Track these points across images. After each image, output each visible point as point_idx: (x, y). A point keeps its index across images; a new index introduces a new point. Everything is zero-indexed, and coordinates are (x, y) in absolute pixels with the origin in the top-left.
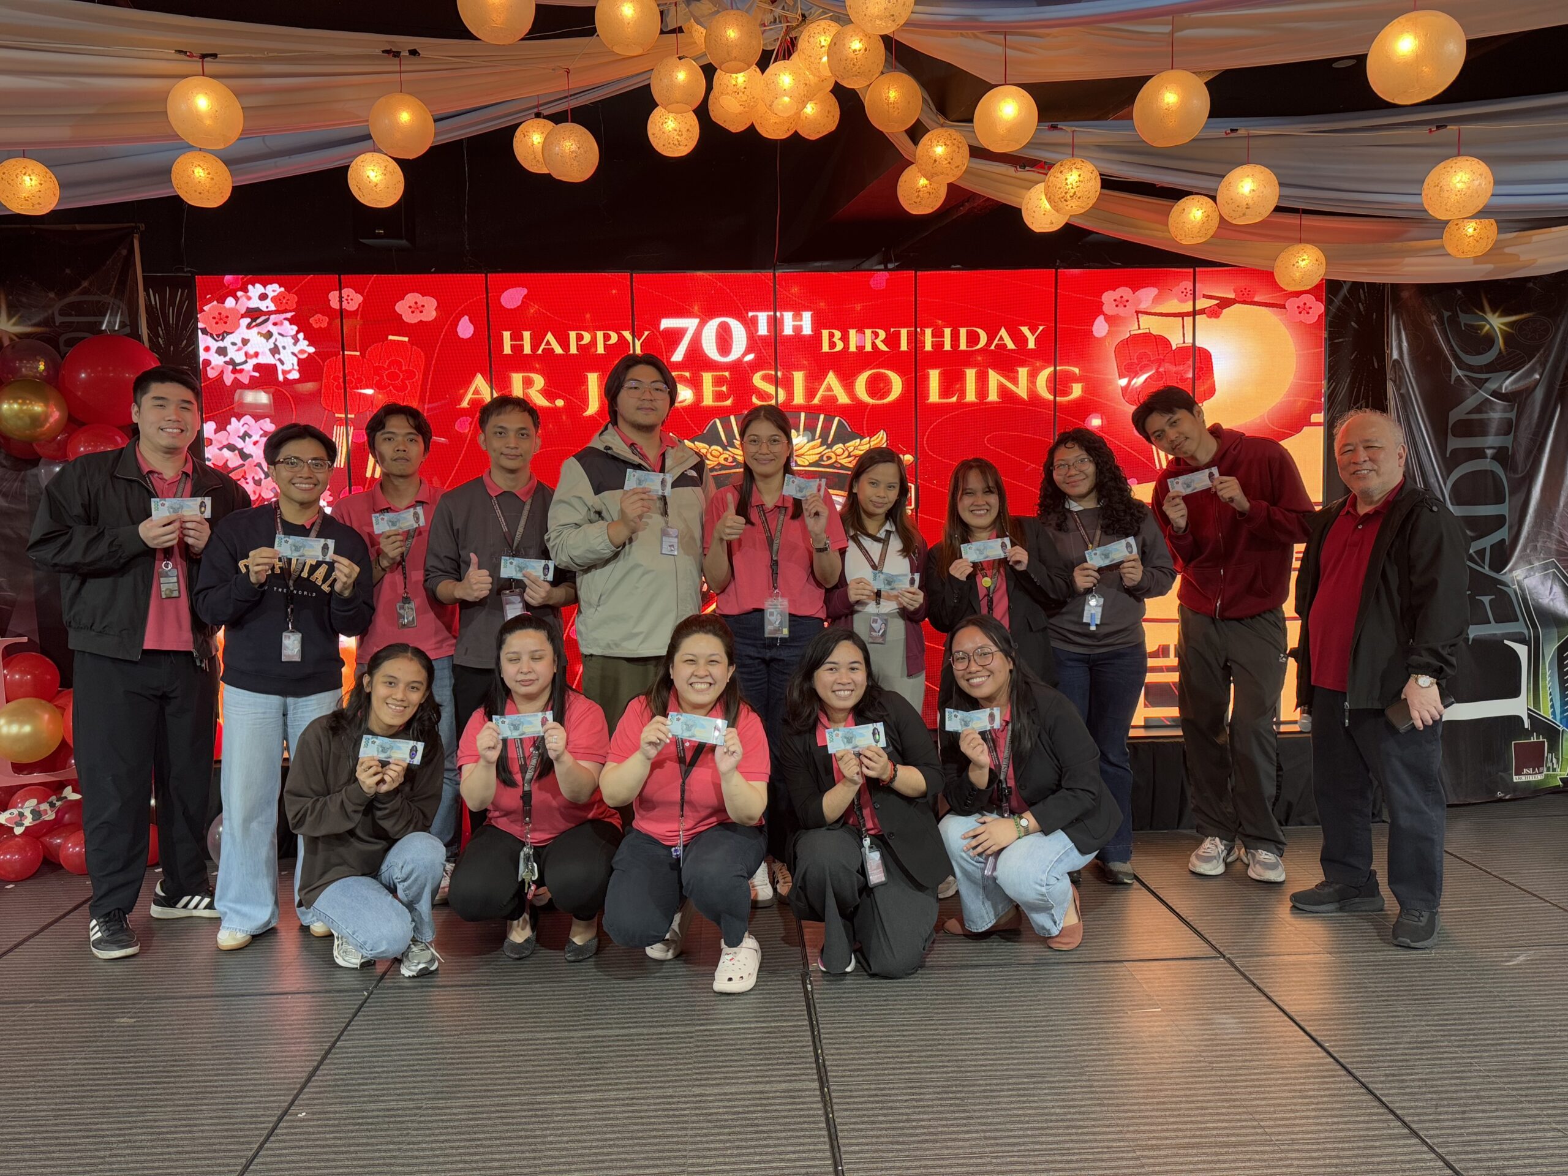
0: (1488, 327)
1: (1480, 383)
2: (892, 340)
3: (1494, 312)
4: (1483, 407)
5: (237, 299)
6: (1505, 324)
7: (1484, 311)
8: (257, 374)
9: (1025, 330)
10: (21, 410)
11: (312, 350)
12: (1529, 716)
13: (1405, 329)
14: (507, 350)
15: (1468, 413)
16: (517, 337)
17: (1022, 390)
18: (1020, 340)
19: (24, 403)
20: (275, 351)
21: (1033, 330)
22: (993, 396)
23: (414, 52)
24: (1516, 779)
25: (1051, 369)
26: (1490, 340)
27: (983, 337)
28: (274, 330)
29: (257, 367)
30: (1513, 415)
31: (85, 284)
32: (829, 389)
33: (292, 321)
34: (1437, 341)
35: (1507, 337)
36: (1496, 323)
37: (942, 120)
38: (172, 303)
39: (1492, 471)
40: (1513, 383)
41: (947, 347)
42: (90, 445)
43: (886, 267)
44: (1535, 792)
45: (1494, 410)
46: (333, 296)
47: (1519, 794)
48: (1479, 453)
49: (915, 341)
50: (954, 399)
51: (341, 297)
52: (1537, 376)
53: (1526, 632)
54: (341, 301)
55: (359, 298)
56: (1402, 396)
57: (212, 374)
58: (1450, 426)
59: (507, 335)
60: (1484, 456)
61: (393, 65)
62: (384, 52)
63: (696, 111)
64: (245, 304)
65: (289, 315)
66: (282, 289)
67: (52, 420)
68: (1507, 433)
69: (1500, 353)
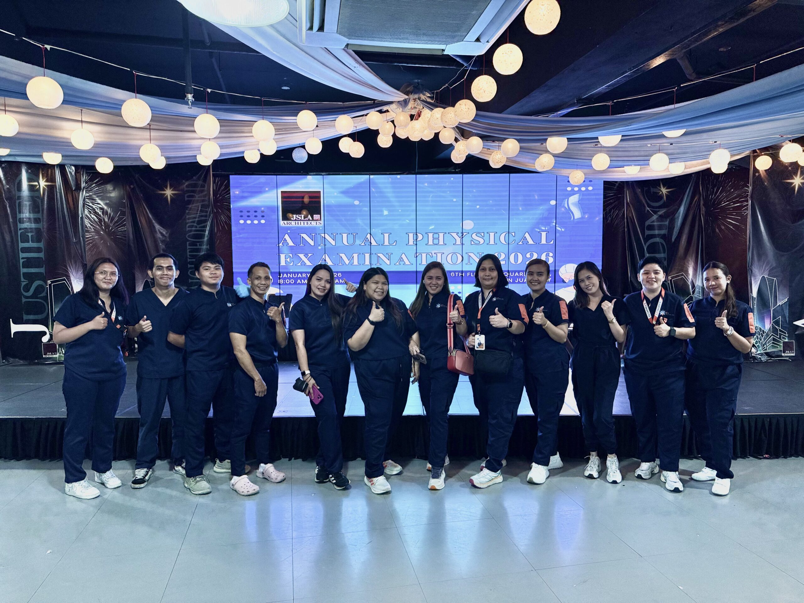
0: (661, 192)
1: (656, 213)
3: (664, 188)
4: (657, 220)
6: (667, 192)
15: (651, 222)
26: (661, 197)
30: (667, 223)
34: (641, 199)
35: (667, 196)
36: (664, 191)
37: (462, 138)
39: (661, 243)
48: (656, 236)
58: (646, 227)
68: (666, 230)
69: (664, 202)
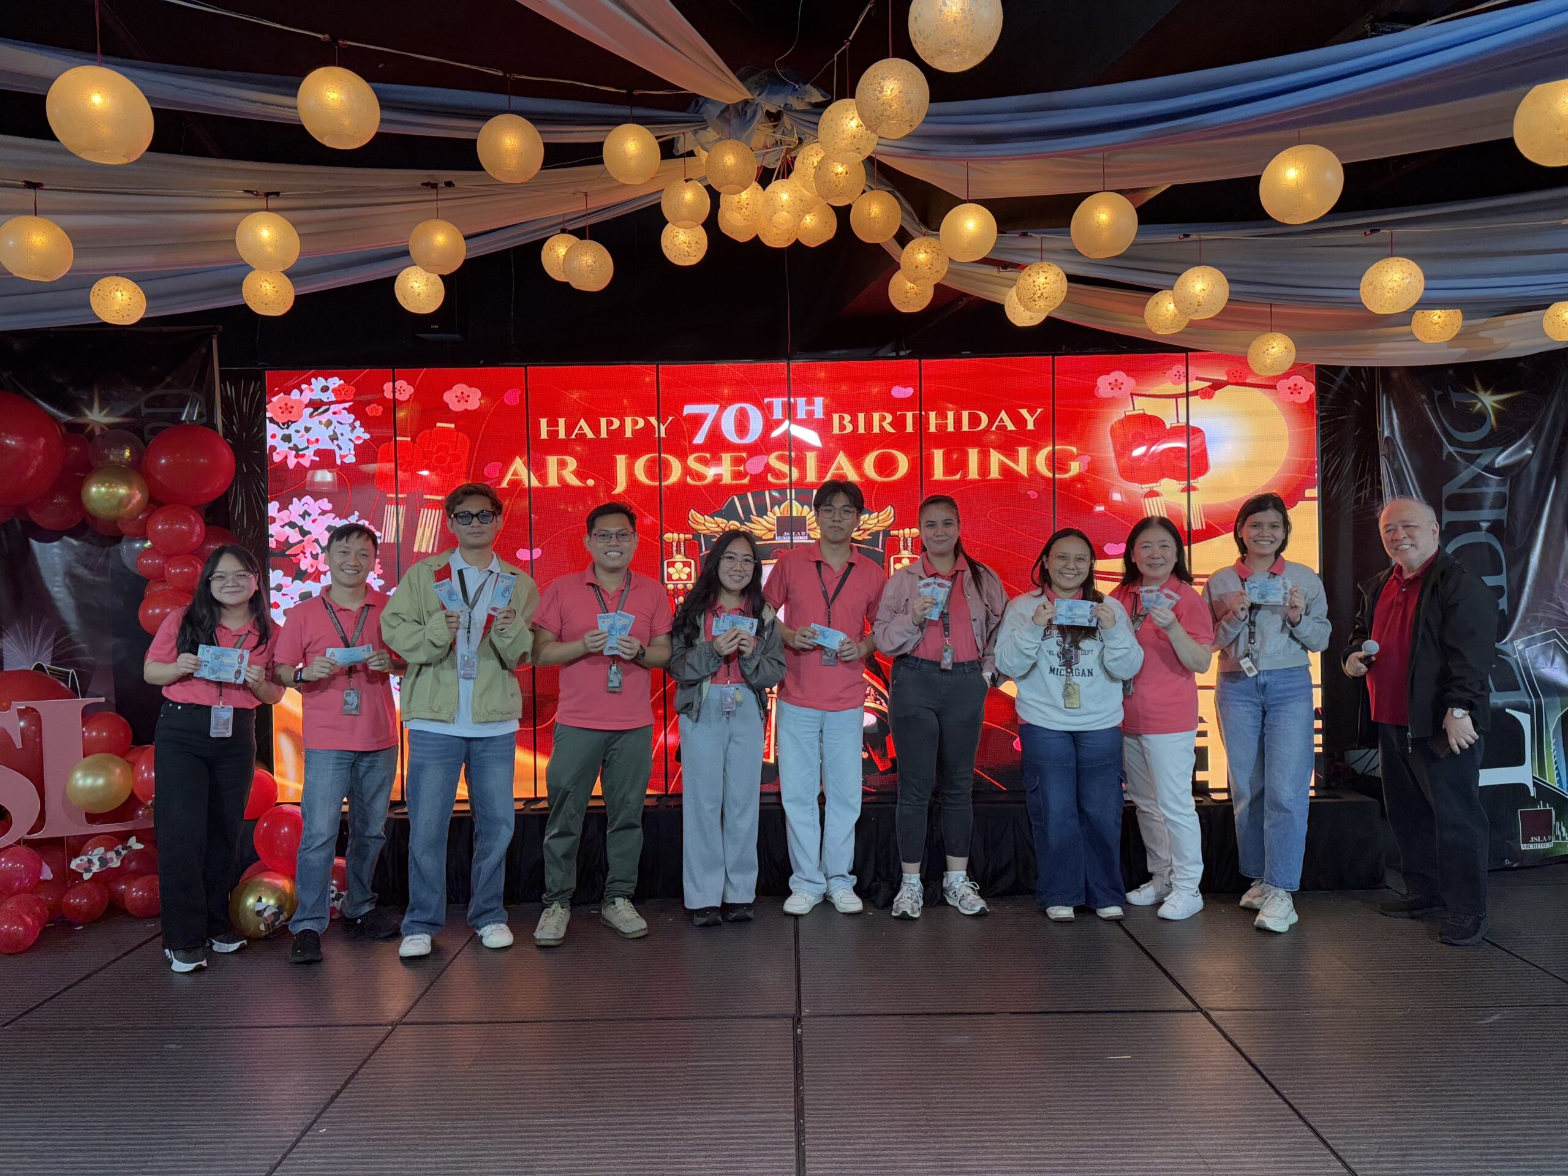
0: (1479, 405)
1: (1471, 459)
2: (898, 423)
3: (1486, 389)
4: (1477, 480)
5: (301, 391)
6: (1496, 402)
7: (1476, 391)
8: (317, 459)
9: (1024, 412)
10: (107, 493)
11: (367, 436)
12: (1535, 784)
13: (1396, 409)
14: (544, 435)
15: (1463, 487)
16: (553, 423)
17: (1022, 468)
18: (1019, 421)
19: (110, 486)
20: (334, 438)
21: (1032, 412)
22: (995, 473)
23: (449, 184)
24: (1523, 847)
25: (1050, 448)
26: (1482, 417)
27: (984, 419)
28: (334, 419)
29: (317, 453)
30: (1505, 489)
31: (168, 379)
32: (840, 468)
33: (349, 410)
34: (1428, 419)
35: (1498, 413)
36: (1488, 401)
37: (924, 230)
38: (246, 395)
39: (1489, 544)
40: (1507, 457)
41: (951, 428)
42: (166, 523)
43: (898, 354)
44: (1545, 860)
45: (1487, 485)
46: (388, 387)
47: (1527, 863)
48: (1474, 526)
49: (921, 423)
50: (958, 477)
51: (394, 388)
52: (1529, 452)
53: (1528, 701)
54: (394, 392)
55: (410, 390)
56: (1394, 470)
57: (277, 458)
58: (1444, 500)
59: (543, 422)
60: (1479, 528)
61: (431, 194)
62: (423, 184)
63: (704, 225)
64: (307, 396)
65: (347, 405)
66: (342, 382)
67: (134, 501)
68: (1502, 507)
69: (1492, 429)
